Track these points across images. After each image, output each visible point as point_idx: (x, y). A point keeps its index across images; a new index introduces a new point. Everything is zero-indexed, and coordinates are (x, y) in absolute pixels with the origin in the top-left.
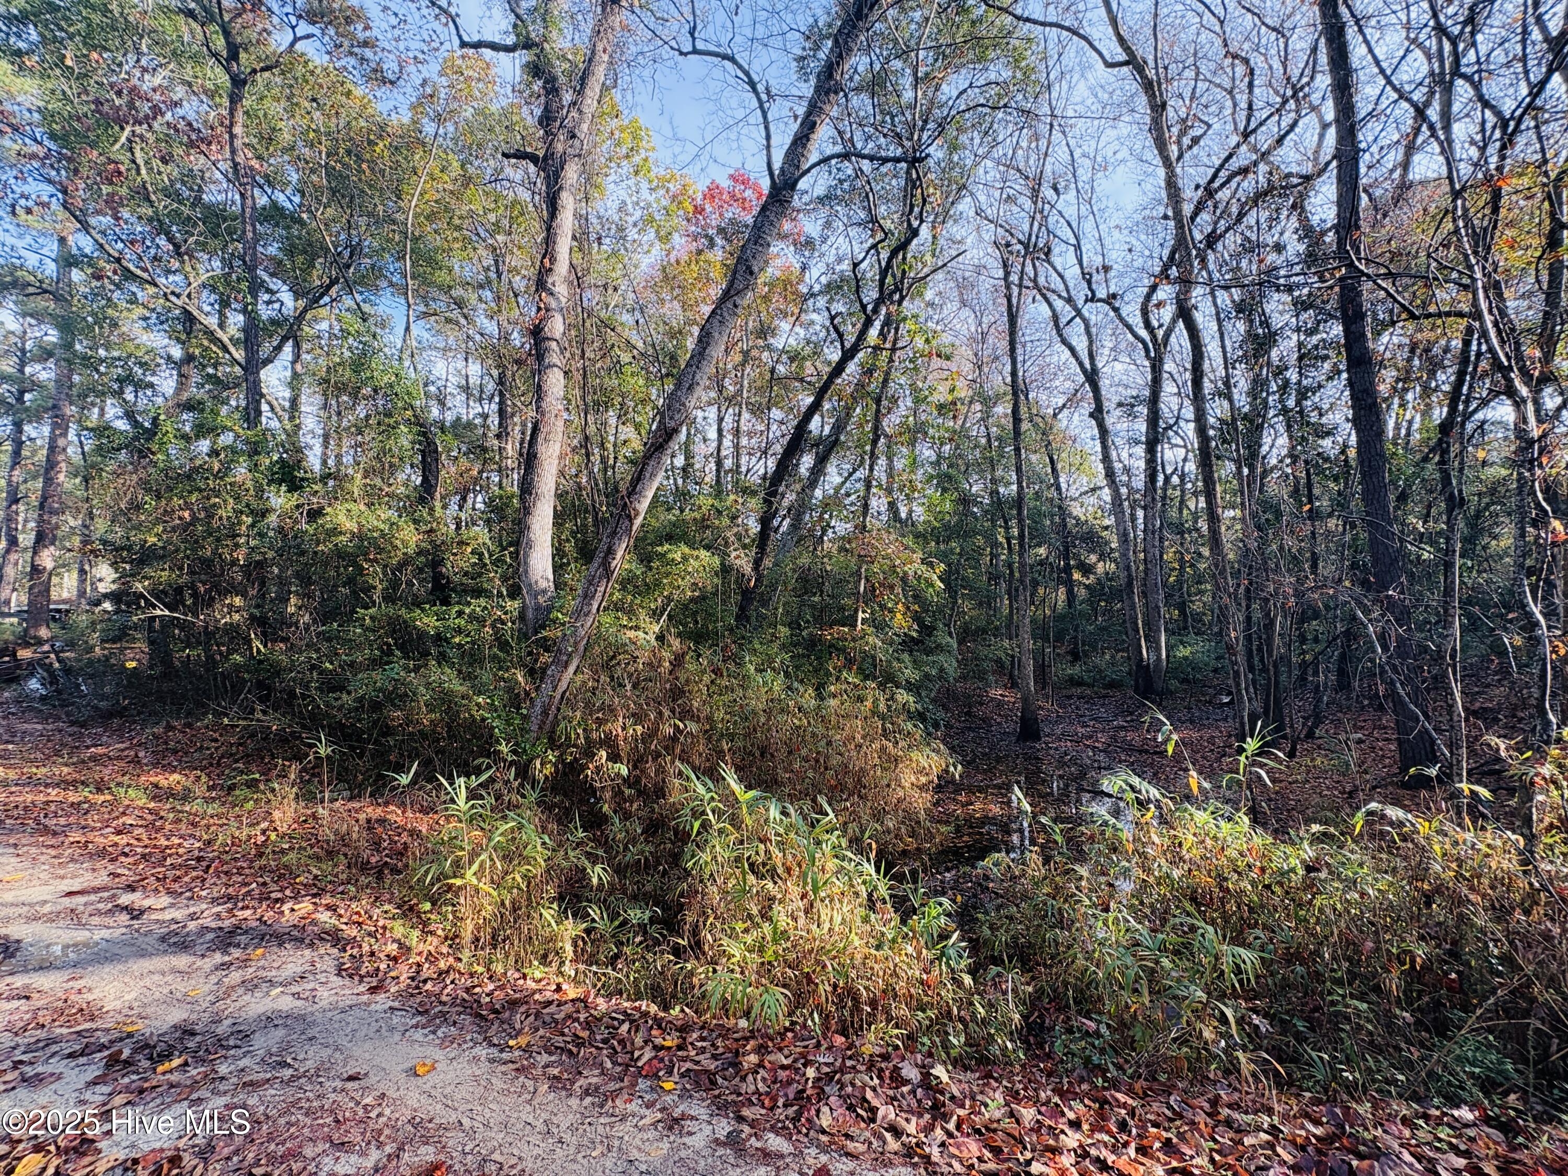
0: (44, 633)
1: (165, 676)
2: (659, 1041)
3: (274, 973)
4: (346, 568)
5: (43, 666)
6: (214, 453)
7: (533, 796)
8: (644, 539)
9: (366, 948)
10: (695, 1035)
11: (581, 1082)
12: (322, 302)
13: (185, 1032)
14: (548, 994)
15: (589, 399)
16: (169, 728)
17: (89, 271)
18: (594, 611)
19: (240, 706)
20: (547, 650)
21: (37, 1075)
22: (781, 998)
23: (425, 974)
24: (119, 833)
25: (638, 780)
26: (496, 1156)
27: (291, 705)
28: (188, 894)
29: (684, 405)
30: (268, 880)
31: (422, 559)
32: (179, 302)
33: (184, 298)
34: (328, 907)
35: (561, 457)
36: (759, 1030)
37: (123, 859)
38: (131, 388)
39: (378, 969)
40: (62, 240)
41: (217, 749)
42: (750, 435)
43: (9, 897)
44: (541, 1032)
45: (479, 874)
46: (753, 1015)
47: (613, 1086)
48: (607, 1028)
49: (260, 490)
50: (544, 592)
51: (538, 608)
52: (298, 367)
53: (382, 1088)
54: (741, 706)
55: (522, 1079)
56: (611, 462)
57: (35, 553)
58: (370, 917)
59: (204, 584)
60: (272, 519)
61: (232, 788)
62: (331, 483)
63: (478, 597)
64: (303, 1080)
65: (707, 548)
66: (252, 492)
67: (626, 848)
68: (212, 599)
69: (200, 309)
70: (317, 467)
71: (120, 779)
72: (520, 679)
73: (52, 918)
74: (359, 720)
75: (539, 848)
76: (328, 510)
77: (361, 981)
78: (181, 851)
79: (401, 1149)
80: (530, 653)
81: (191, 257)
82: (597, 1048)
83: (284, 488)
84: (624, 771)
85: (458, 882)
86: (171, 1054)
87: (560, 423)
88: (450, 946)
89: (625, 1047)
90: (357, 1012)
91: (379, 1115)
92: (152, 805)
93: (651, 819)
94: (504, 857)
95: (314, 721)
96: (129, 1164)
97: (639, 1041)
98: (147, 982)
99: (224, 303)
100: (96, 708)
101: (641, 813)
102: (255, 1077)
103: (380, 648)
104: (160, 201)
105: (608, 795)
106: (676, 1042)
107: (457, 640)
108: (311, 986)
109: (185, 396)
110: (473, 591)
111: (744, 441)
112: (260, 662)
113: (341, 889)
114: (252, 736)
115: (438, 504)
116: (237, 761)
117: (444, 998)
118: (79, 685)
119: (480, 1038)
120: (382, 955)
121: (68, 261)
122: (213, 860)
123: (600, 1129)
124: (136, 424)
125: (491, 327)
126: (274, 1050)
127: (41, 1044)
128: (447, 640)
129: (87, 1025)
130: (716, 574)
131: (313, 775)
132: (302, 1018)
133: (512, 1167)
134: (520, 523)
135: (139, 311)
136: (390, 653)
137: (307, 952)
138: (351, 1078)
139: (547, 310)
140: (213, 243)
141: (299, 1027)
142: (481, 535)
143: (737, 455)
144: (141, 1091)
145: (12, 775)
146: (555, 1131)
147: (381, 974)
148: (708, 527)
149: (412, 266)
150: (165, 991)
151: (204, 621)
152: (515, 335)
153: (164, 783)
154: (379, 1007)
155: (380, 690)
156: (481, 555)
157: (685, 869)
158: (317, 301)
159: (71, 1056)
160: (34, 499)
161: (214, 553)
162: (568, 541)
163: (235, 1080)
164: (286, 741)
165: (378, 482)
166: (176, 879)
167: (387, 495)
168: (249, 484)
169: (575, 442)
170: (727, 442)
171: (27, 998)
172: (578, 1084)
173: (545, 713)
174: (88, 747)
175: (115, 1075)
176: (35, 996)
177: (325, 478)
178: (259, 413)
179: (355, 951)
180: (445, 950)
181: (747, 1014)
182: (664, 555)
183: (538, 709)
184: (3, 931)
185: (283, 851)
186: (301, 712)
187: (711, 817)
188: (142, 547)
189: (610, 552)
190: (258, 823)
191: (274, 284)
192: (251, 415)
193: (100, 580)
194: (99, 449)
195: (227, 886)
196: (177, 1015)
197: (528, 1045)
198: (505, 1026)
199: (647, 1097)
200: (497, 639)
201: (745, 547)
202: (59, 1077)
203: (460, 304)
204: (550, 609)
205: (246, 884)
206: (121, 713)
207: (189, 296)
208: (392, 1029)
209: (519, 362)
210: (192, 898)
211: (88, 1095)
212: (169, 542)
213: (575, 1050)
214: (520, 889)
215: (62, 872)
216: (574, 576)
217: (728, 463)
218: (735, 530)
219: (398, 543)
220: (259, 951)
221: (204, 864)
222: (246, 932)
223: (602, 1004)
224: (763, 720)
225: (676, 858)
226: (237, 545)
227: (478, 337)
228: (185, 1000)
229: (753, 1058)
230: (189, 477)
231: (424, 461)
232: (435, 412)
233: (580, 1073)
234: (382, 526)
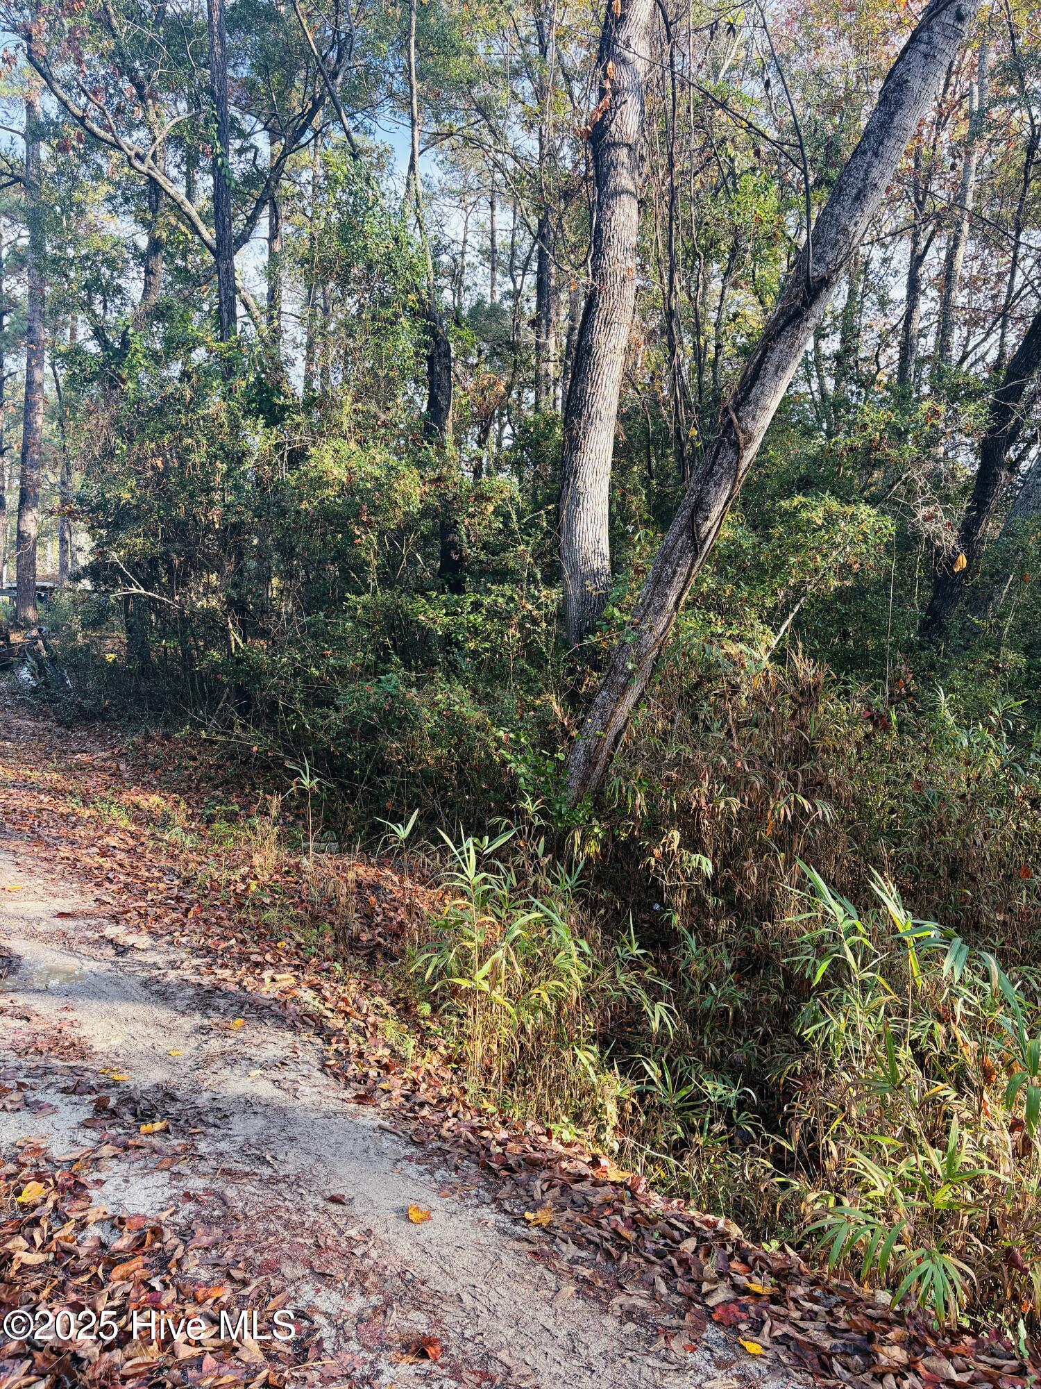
0: (31, 614)
1: (144, 672)
2: (742, 1280)
3: (253, 1051)
4: (333, 534)
5: (32, 652)
6: (185, 376)
7: (569, 883)
8: (761, 487)
9: (353, 1046)
10: (801, 1290)
11: (620, 1299)
12: (303, 140)
13: (167, 1094)
14: (581, 1166)
15: (677, 245)
16: (148, 738)
17: (55, 142)
18: (670, 606)
19: (219, 717)
20: (596, 668)
21: (37, 1102)
22: (955, 1275)
23: (422, 1096)
24: (103, 855)
25: (729, 886)
26: (503, 1355)
27: (271, 719)
28: (168, 938)
29: (845, 231)
30: (248, 937)
31: (428, 522)
32: (144, 168)
33: (149, 160)
34: (312, 987)
35: (627, 351)
36: (912, 1317)
37: (107, 885)
38: (100, 297)
39: (366, 1075)
40: (30, 106)
41: (195, 769)
42: (972, 285)
43: (10, 907)
44: (568, 1213)
45: (492, 978)
46: (903, 1287)
47: (667, 1320)
48: (663, 1236)
49: (235, 427)
50: (595, 574)
51: (585, 600)
52: (277, 247)
53: (370, 1221)
54: (918, 785)
55: (540, 1268)
56: (711, 356)
57: (20, 517)
58: (359, 1009)
59: (179, 555)
60: (248, 464)
61: (210, 820)
62: (317, 413)
63: (501, 582)
64: (283, 1186)
65: (873, 501)
66: (226, 429)
67: (706, 988)
68: (187, 575)
69: (166, 174)
70: (300, 391)
71: (103, 794)
72: (556, 708)
73: (48, 938)
74: (350, 749)
75: (575, 959)
76: (313, 450)
77: (347, 1086)
78: (162, 886)
79: (388, 1304)
80: (571, 671)
81: (155, 99)
82: (647, 1260)
83: (261, 422)
84: (708, 868)
85: (465, 984)
86: (151, 1117)
87: (630, 292)
88: (455, 1071)
89: (688, 1271)
90: (340, 1120)
91: (365, 1255)
92: (133, 828)
93: (747, 950)
94: (526, 963)
95: (297, 744)
96: (116, 1221)
97: (710, 1269)
98: (131, 1029)
99: (191, 161)
100: (79, 706)
101: (732, 938)
102: (234, 1166)
103: (375, 651)
104: (121, 25)
105: (681, 900)
106: (768, 1290)
107: (472, 645)
108: (292, 1076)
109: (153, 299)
110: (495, 572)
111: (960, 298)
112: (239, 661)
113: (326, 964)
114: (232, 757)
115: (449, 437)
116: (216, 788)
117: (444, 1133)
118: (64, 679)
119: (488, 1198)
120: (371, 1059)
121: (35, 133)
122: (191, 903)
123: (646, 1372)
124: (105, 345)
125: (529, 145)
126: (253, 1141)
127: (40, 1072)
128: (458, 645)
129: (79, 1063)
130: (889, 552)
131: (297, 816)
132: (282, 1112)
133: (523, 1377)
134: (563, 464)
135: (104, 189)
136: (387, 660)
137: (288, 1035)
138: (334, 1200)
139: (616, 93)
140: (180, 74)
141: (280, 1122)
142: (507, 484)
143: (945, 329)
144: (126, 1148)
145: (10, 775)
146: (584, 1353)
147: (370, 1082)
148: (876, 464)
149: (419, 59)
150: (148, 1044)
151: (179, 603)
152: (566, 149)
153: (144, 804)
154: (366, 1122)
155: (373, 708)
156: (507, 517)
157: (800, 1039)
158: (296, 140)
159: (64, 1090)
160: (16, 451)
161: (188, 513)
162: (635, 492)
163: (213, 1163)
164: (267, 768)
165: (373, 407)
166: (157, 918)
167: (384, 424)
168: (223, 416)
169: (653, 323)
170: (928, 304)
171: (28, 1020)
172: (616, 1301)
173: (591, 762)
174: (74, 753)
175: (105, 1123)
176: (34, 1019)
177: (310, 403)
178: (233, 318)
179: (341, 1046)
180: (448, 1075)
181: (893, 1287)
182: (791, 514)
183: (580, 755)
184: (6, 944)
185: (264, 907)
186: (283, 732)
187: (850, 958)
188: (117, 505)
189: (700, 507)
190: (237, 866)
191: (248, 122)
192: (224, 319)
193: (80, 549)
194: (72, 379)
195: (207, 936)
196: (158, 1075)
197: (550, 1224)
198: (521, 1192)
199: (719, 1353)
200: (525, 646)
201: (946, 499)
202: (55, 1110)
203: (484, 109)
204: (603, 601)
205: (227, 939)
206: (102, 715)
207: (154, 157)
208: (381, 1154)
209: (567, 195)
210: (171, 943)
211: (79, 1137)
212: (142, 499)
213: (614, 1252)
214: (547, 1014)
215: (54, 889)
216: (641, 552)
217: (927, 345)
218: (930, 465)
219: (397, 496)
220: (239, 1021)
221: (184, 906)
222: (225, 996)
223: (657, 1203)
224: (957, 813)
225: (785, 1018)
226: (211, 503)
227: (510, 164)
228: (166, 1060)
229: (898, 1354)
230: (159, 410)
231: (431, 372)
232: (448, 295)
233: (622, 1287)
234: (377, 473)
